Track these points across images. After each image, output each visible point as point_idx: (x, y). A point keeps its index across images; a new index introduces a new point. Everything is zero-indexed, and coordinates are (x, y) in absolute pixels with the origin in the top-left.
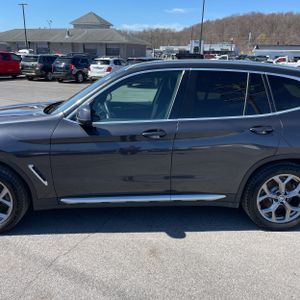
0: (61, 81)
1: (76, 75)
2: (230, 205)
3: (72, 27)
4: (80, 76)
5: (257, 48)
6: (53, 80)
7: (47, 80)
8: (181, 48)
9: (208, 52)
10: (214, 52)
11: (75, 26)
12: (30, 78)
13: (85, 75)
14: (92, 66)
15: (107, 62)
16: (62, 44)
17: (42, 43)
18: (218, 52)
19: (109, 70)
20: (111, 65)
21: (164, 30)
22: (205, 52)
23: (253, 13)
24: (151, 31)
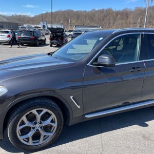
21: (24, 16)
23: (69, 10)
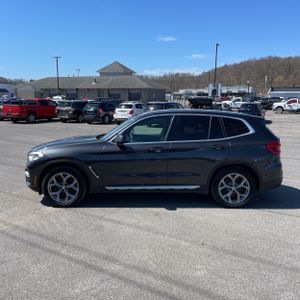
0: (89, 123)
1: (104, 118)
2: (203, 192)
3: (98, 75)
4: (107, 118)
5: (272, 90)
6: (83, 122)
7: (78, 122)
8: (200, 90)
9: (226, 95)
10: (232, 94)
11: (101, 74)
12: (64, 121)
13: (111, 117)
14: (117, 110)
15: (130, 106)
16: (89, 90)
17: (70, 90)
18: (235, 94)
19: (131, 112)
20: (134, 109)
21: (183, 74)
22: (222, 95)
23: (270, 57)
24: (171, 76)
